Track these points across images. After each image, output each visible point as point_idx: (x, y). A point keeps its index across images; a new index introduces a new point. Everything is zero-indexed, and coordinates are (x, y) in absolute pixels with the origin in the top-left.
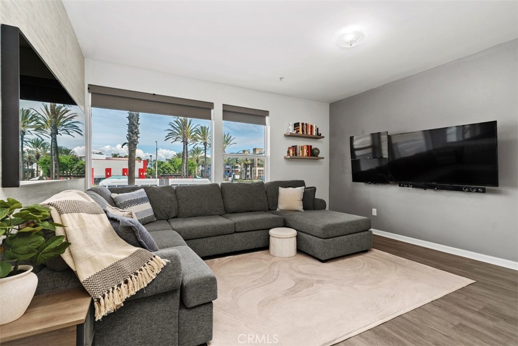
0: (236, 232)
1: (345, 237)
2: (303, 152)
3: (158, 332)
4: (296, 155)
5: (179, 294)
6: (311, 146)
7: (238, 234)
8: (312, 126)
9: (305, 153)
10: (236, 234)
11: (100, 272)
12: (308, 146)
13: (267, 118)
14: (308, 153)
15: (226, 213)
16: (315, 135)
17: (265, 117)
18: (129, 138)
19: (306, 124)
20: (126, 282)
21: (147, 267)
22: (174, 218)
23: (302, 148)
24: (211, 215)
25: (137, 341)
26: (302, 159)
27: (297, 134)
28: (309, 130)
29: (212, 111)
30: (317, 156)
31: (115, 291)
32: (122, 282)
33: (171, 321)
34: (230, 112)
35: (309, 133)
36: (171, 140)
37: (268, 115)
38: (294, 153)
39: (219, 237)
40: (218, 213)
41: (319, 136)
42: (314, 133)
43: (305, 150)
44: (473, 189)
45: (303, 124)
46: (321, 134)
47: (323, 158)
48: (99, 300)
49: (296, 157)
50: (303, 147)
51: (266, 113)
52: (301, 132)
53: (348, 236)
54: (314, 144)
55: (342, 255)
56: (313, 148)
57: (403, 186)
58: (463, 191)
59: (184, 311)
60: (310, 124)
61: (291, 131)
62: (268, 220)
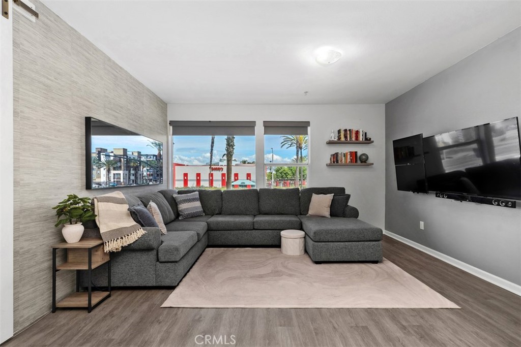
0: (254, 229)
1: (342, 243)
2: (346, 159)
3: (144, 271)
4: (337, 162)
5: (155, 253)
6: (356, 153)
7: (257, 231)
8: (357, 132)
9: (349, 160)
10: (254, 231)
11: (109, 231)
12: (351, 153)
13: (309, 128)
14: (351, 159)
15: (260, 214)
16: (361, 140)
17: (307, 127)
18: (227, 150)
19: (350, 130)
20: (122, 238)
21: (135, 233)
22: (217, 214)
23: (345, 155)
24: (247, 215)
25: (134, 273)
26: (346, 165)
27: (339, 141)
28: (354, 135)
29: (255, 127)
30: (365, 162)
31: (115, 241)
32: (120, 238)
33: (151, 267)
34: (271, 127)
35: (354, 139)
36: (287, 146)
37: (309, 126)
38: (335, 160)
39: (240, 231)
40: (253, 213)
41: (368, 141)
42: (361, 138)
43: (349, 157)
44: (502, 202)
45: (346, 130)
46: (370, 139)
47: (373, 164)
48: (106, 243)
49: (337, 164)
50: (347, 153)
51: (308, 123)
52: (343, 139)
53: (346, 243)
54: (360, 150)
55: (338, 260)
56: (359, 155)
57: (439, 197)
58: (493, 205)
59: (158, 263)
60: (355, 129)
61: (333, 139)
62: (283, 221)
